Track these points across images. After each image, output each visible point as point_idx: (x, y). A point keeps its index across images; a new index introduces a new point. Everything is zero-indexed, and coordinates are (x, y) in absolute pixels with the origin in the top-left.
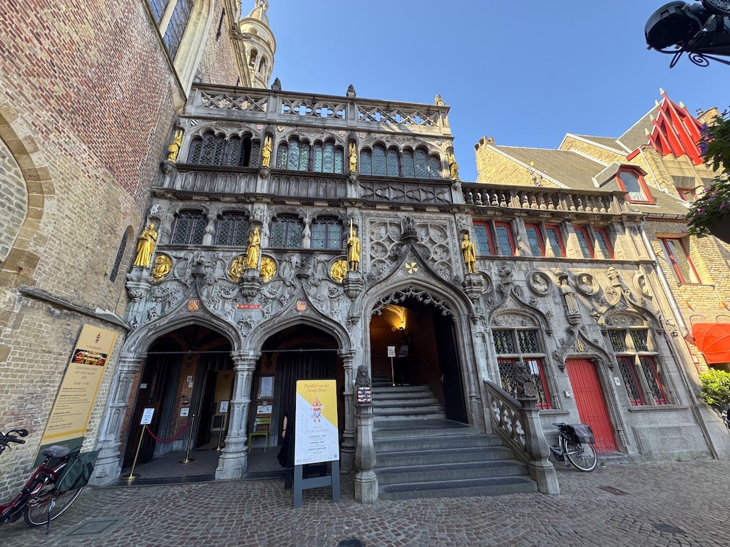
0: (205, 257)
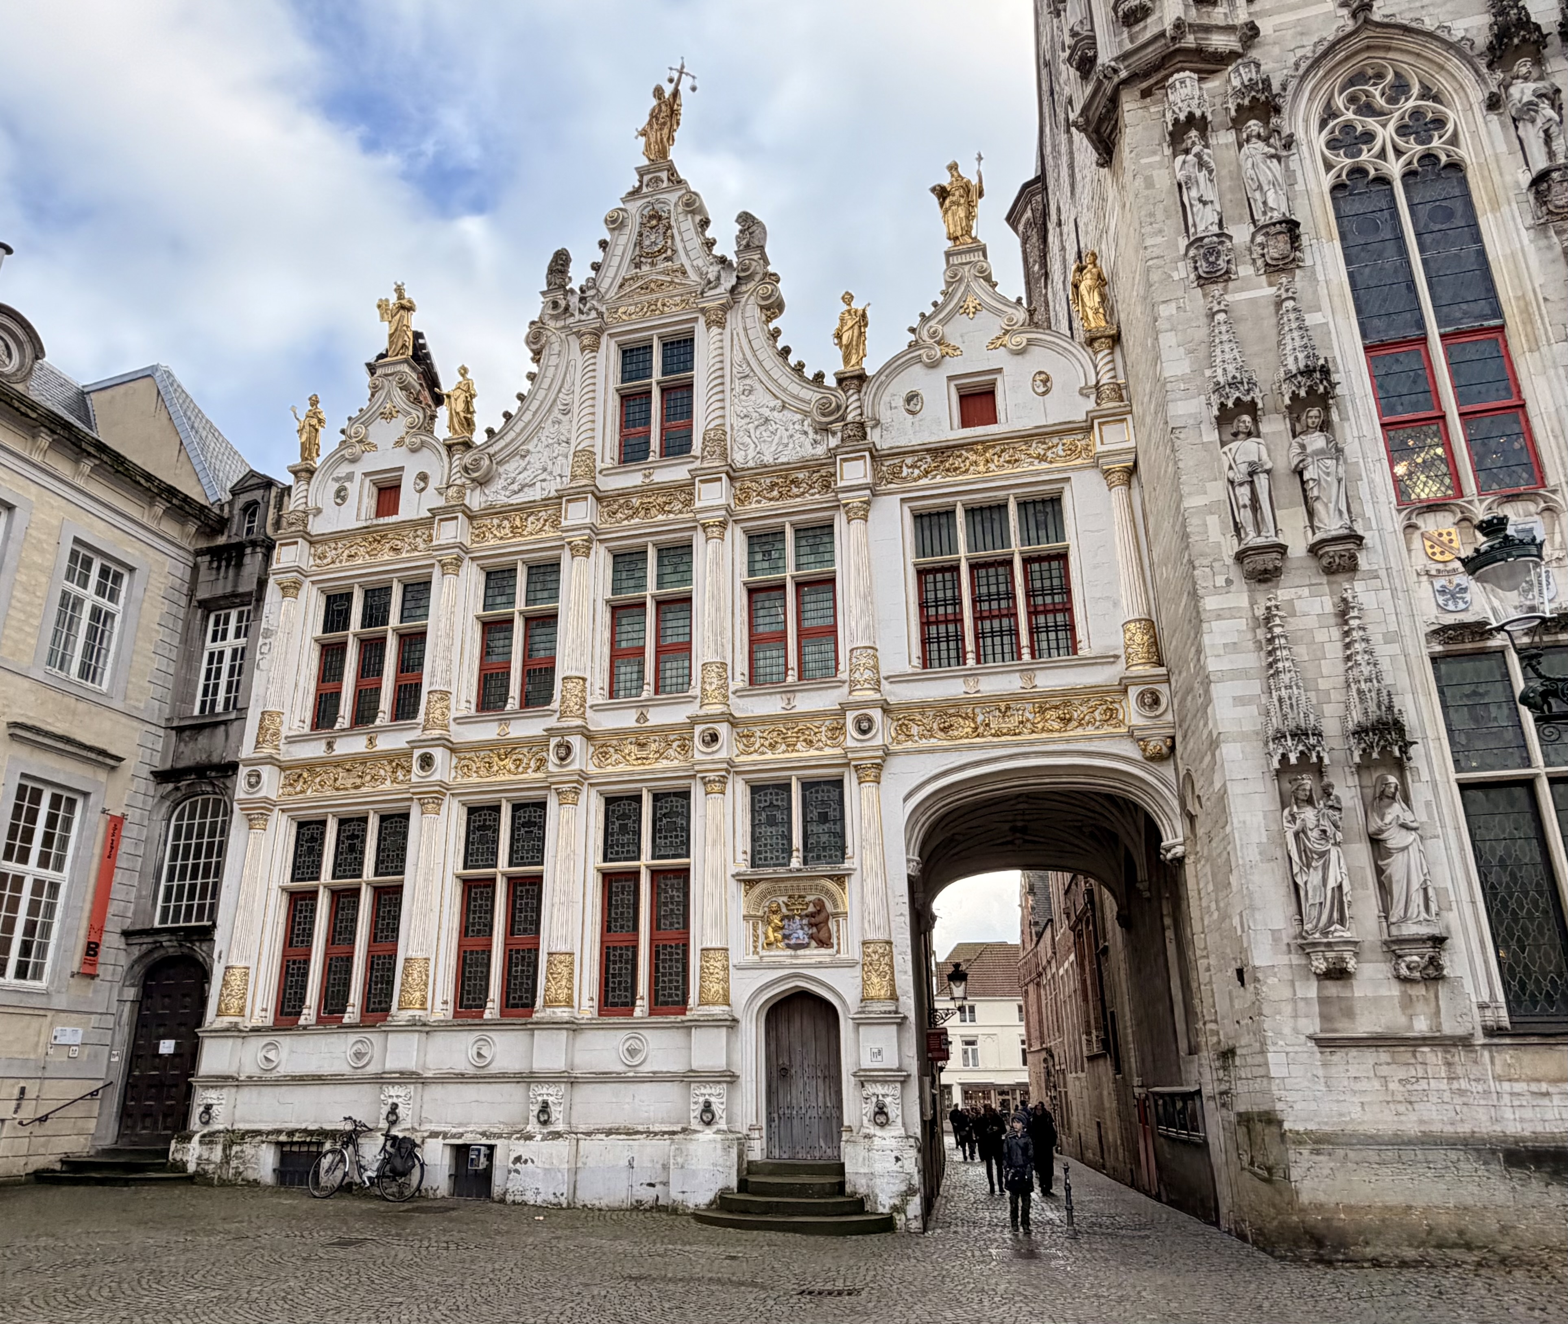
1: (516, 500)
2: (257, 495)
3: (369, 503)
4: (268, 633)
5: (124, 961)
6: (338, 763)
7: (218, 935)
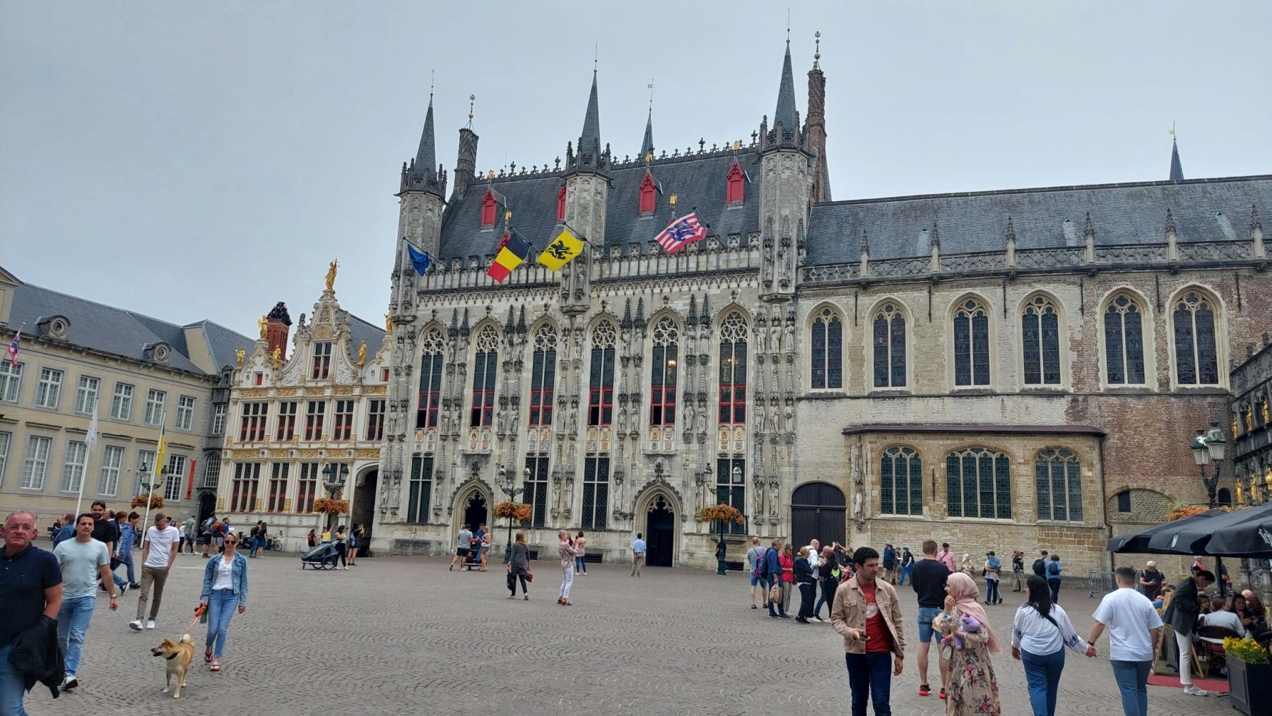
1: (289, 385)
2: (228, 372)
3: (255, 380)
4: (230, 414)
5: (197, 495)
6: (245, 450)
7: (218, 490)
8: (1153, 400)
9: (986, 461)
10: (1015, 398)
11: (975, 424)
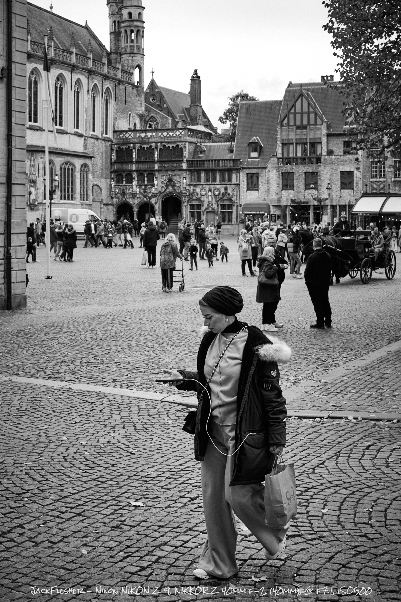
0: (124, 187)
8: (100, 141)
9: (68, 169)
10: (73, 136)
11: (62, 150)
